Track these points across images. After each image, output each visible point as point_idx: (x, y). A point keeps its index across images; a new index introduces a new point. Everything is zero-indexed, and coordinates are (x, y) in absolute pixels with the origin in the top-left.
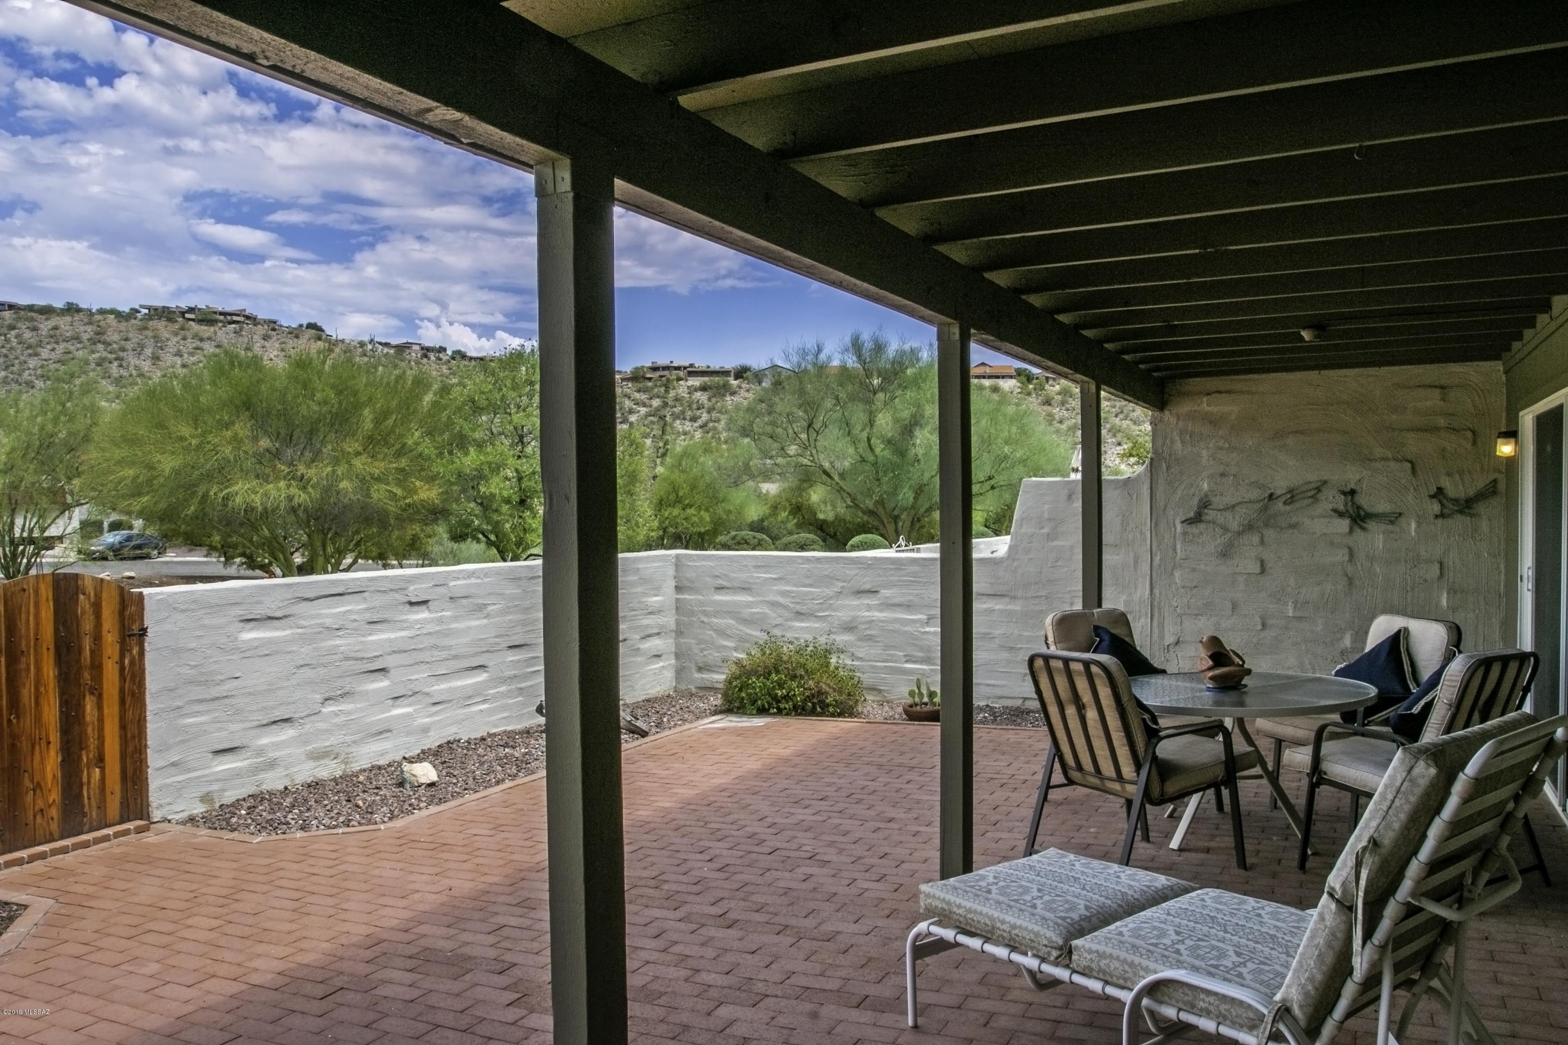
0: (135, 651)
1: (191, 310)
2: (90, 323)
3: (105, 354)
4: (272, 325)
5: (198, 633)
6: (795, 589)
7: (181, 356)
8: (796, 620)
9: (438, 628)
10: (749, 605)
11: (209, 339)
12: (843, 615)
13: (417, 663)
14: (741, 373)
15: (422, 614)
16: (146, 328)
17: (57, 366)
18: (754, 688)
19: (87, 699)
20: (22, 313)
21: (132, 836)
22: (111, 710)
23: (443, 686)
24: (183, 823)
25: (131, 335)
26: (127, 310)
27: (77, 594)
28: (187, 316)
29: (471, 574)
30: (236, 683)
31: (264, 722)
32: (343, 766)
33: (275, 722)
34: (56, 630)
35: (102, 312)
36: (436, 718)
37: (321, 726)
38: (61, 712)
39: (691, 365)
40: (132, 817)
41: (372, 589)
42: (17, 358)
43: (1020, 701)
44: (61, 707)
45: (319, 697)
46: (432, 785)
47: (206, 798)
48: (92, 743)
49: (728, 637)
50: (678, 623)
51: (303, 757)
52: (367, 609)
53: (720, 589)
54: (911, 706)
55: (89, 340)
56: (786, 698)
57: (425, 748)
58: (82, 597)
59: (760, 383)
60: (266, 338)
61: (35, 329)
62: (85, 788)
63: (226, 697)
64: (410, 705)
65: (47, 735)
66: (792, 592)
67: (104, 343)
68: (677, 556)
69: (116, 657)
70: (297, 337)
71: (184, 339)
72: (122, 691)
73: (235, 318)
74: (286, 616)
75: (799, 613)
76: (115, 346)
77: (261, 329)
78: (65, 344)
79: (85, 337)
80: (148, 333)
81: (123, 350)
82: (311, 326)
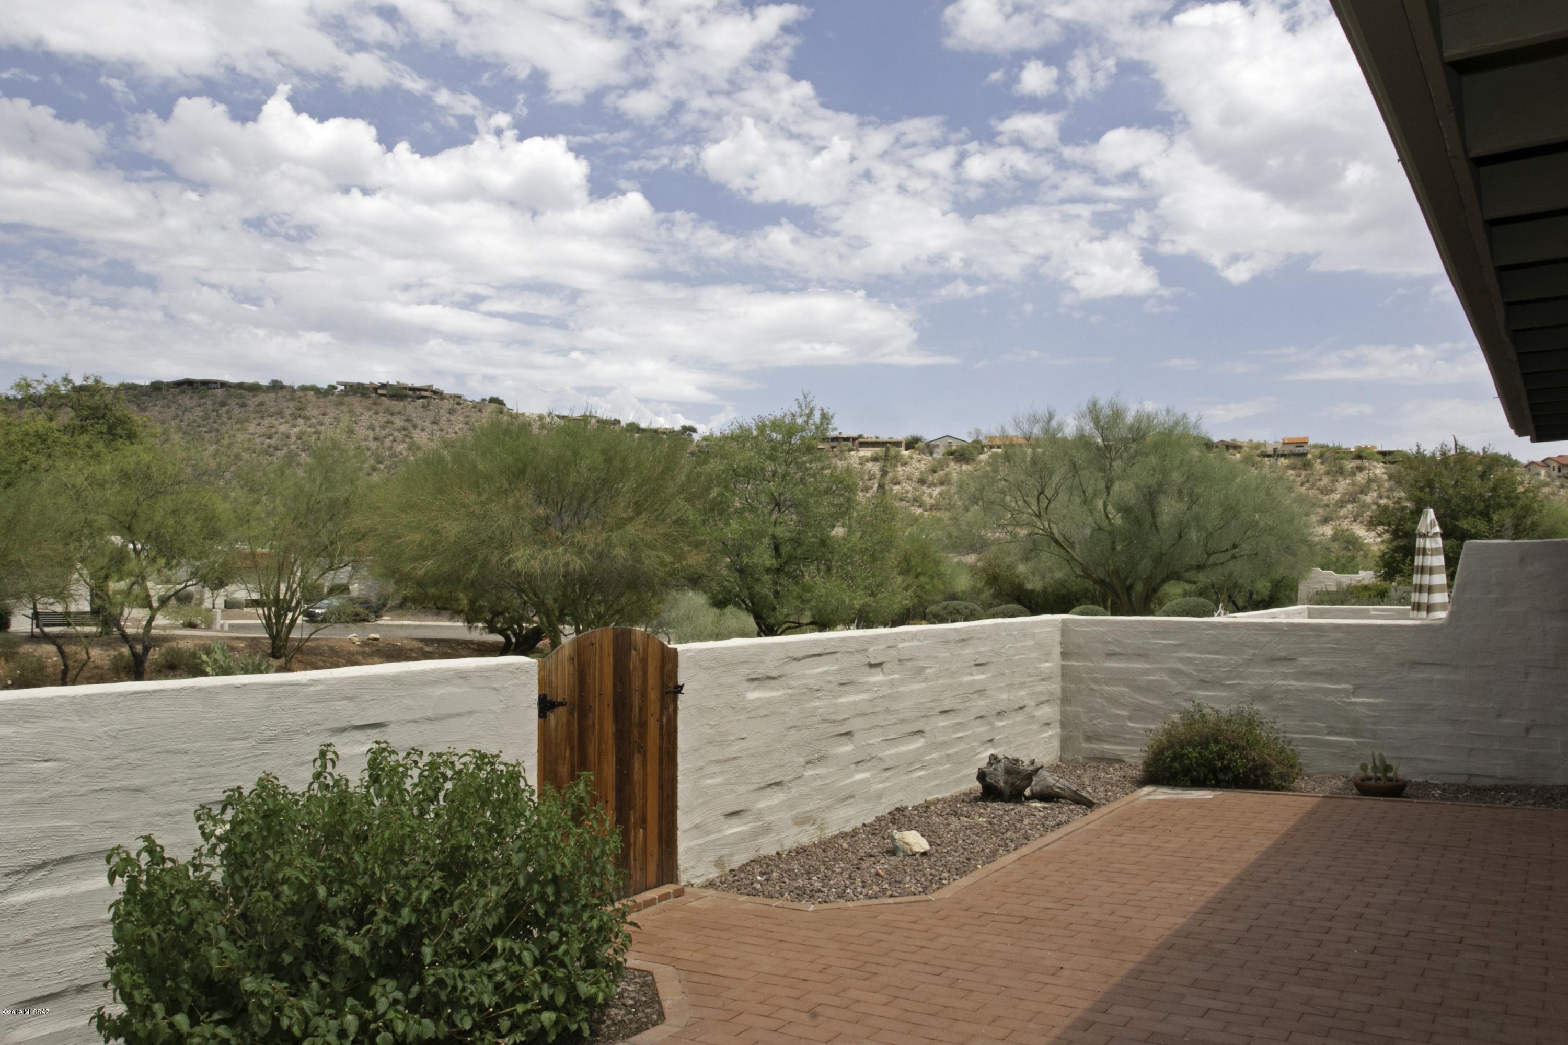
0: (671, 709)
1: (383, 386)
2: (292, 399)
3: (304, 428)
4: (457, 400)
5: (717, 692)
6: (1199, 656)
7: (373, 430)
8: (1199, 688)
9: (889, 691)
10: (1147, 672)
11: (399, 413)
12: (1253, 684)
13: (874, 727)
14: (912, 444)
15: (877, 677)
16: (342, 404)
17: (262, 439)
18: (1189, 758)
19: (635, 757)
20: (233, 390)
21: (672, 900)
22: (653, 767)
23: (892, 751)
24: (705, 887)
25: (328, 410)
26: (325, 387)
27: (630, 649)
28: (380, 391)
29: (914, 636)
30: (743, 744)
31: (763, 785)
32: (819, 833)
33: (770, 785)
34: (615, 685)
35: (304, 388)
36: (887, 784)
37: (804, 790)
38: (617, 770)
39: (860, 436)
40: (665, 880)
41: (843, 649)
42: (227, 433)
43: (1466, 778)
44: (616, 764)
45: (802, 760)
46: (924, 854)
47: (719, 863)
48: (638, 802)
49: (1122, 705)
50: (1063, 690)
51: (790, 822)
52: (839, 670)
53: (1111, 655)
54: (1363, 780)
55: (291, 415)
56: (1226, 769)
57: (879, 814)
58: (634, 652)
59: (931, 454)
60: (451, 412)
61: (243, 405)
62: (632, 849)
63: (735, 758)
64: (867, 770)
65: (606, 795)
66: (1196, 659)
67: (304, 418)
68: (1064, 621)
69: (657, 716)
70: (480, 411)
71: (377, 413)
72: (661, 749)
73: (423, 393)
74: (780, 676)
75: (1203, 681)
76: (314, 420)
77: (447, 404)
78: (269, 419)
79: (288, 412)
80: (344, 408)
81: (321, 424)
82: (494, 400)
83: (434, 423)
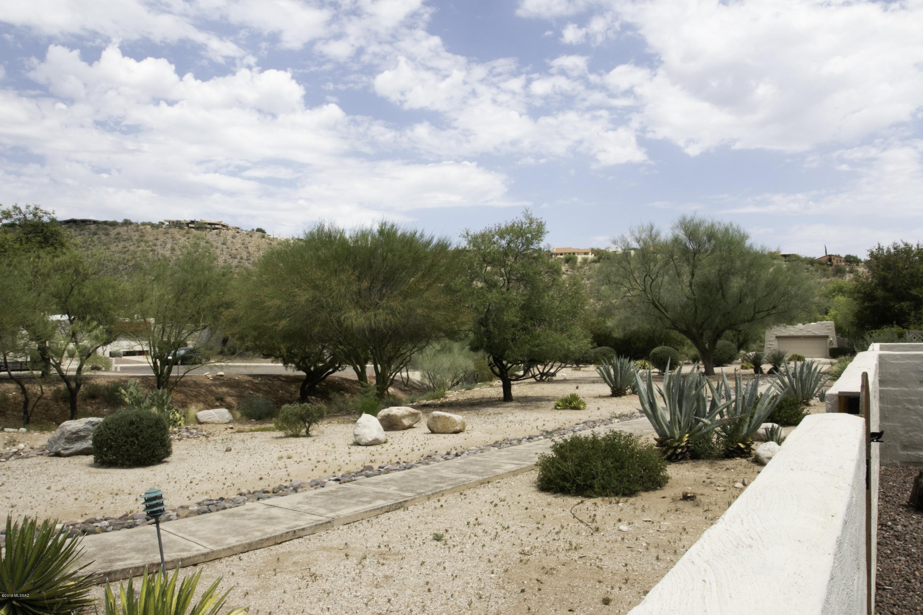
1: (192, 222)
2: (137, 231)
3: (145, 248)
4: (237, 230)
7: (187, 248)
11: (202, 238)
16: (167, 233)
17: (120, 255)
20: (101, 226)
25: (159, 237)
26: (157, 223)
28: (190, 225)
35: (144, 224)
50: (882, 410)
55: (136, 240)
60: (234, 237)
61: (107, 234)
67: (145, 242)
70: (251, 236)
71: (188, 238)
73: (217, 226)
76: (150, 243)
77: (231, 233)
78: (123, 243)
79: (135, 238)
80: (169, 236)
81: (155, 245)
82: (259, 230)
83: (224, 244)
